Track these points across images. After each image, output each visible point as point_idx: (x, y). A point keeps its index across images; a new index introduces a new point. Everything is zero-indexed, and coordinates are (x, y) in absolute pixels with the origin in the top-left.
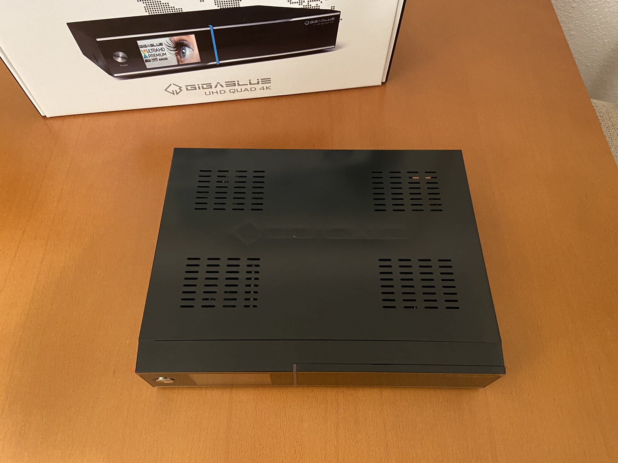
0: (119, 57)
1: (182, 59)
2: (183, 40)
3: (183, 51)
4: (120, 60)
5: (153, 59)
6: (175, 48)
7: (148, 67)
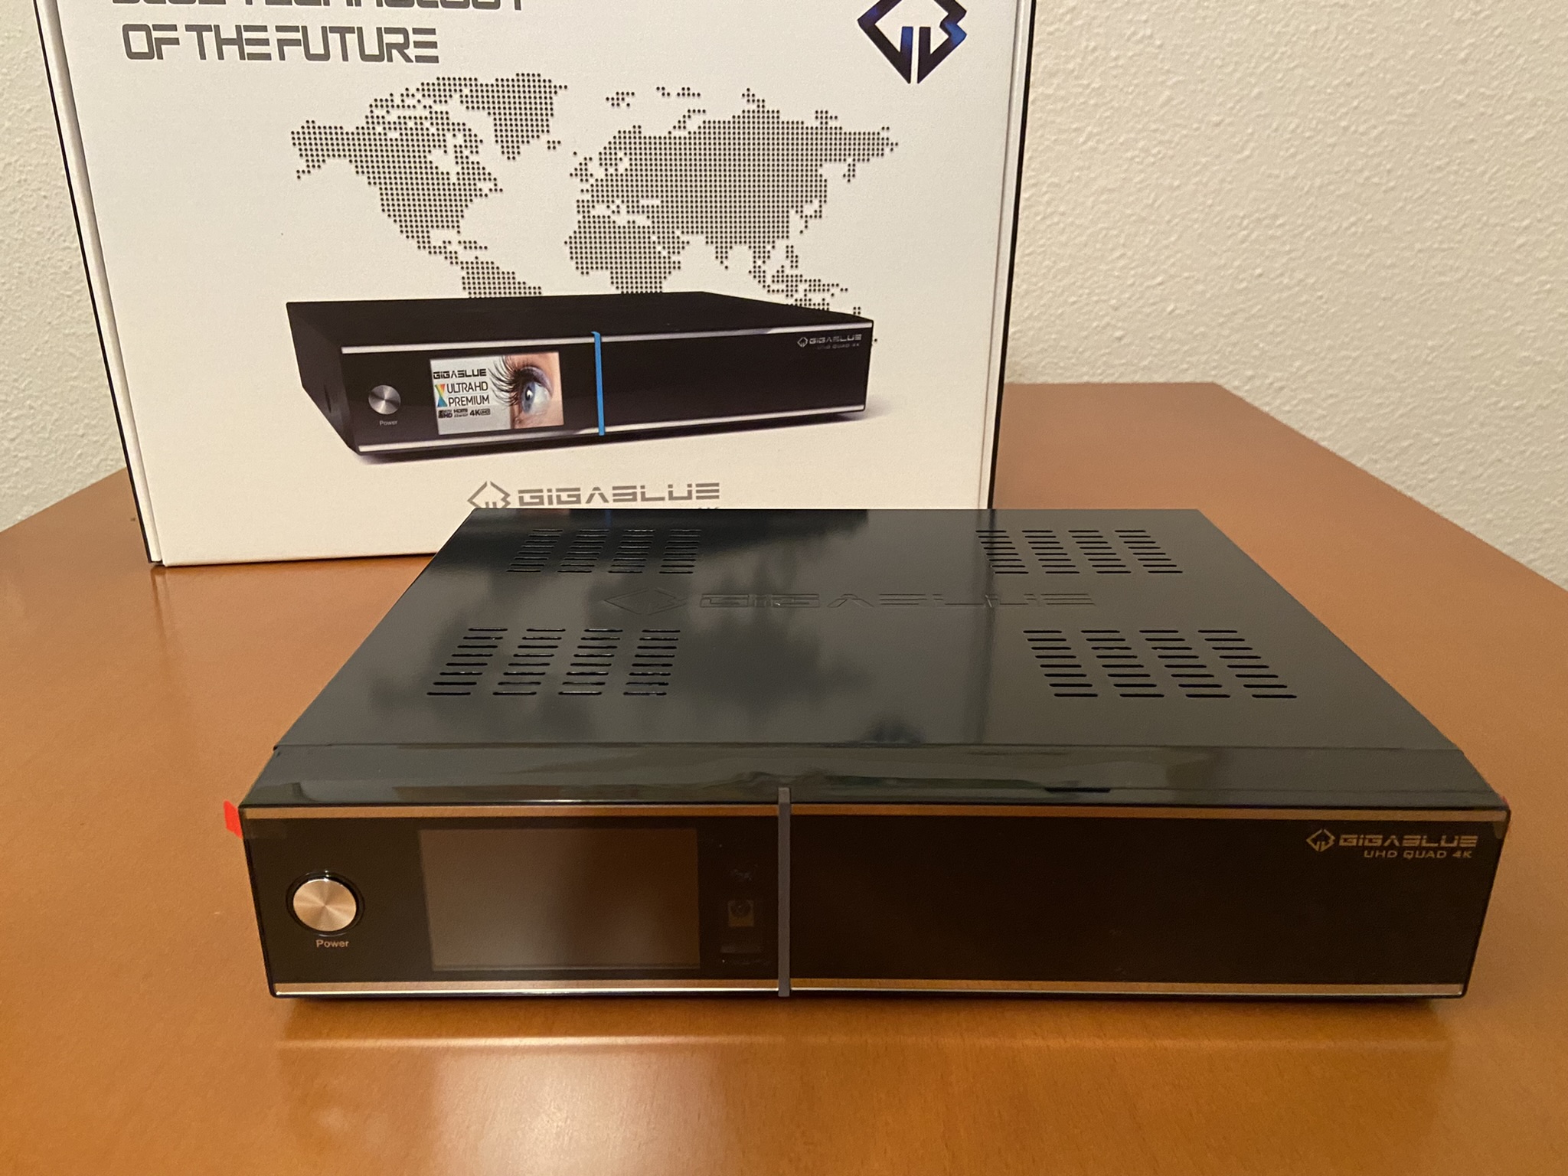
0: (383, 399)
1: (523, 415)
2: (532, 366)
3: (529, 393)
4: (381, 408)
5: (457, 411)
6: (510, 384)
7: (441, 432)
